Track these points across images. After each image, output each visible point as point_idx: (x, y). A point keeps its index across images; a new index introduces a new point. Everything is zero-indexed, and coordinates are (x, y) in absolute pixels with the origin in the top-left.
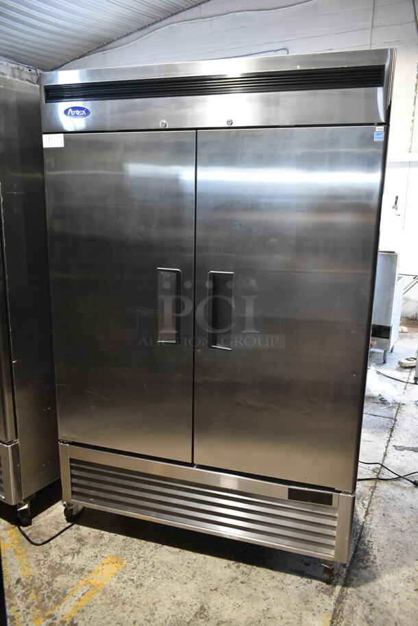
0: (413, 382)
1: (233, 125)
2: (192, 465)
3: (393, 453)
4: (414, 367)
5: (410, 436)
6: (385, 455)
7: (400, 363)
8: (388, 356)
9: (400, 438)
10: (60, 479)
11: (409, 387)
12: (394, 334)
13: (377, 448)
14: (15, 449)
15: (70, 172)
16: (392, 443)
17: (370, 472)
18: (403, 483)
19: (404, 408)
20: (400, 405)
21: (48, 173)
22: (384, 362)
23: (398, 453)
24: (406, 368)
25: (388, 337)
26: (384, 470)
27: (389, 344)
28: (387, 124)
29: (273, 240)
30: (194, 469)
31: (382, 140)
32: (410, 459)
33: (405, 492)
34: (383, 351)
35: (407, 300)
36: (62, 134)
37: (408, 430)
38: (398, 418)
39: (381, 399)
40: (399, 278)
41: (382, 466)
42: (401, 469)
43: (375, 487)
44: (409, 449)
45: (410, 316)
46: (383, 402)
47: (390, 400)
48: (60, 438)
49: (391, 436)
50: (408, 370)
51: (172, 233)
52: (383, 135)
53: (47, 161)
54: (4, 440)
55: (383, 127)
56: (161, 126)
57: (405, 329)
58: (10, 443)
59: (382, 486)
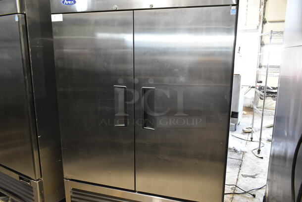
0: (250, 140)
1: (153, 7)
2: (135, 191)
3: (241, 179)
4: (250, 132)
5: (250, 169)
6: (237, 180)
7: (243, 130)
8: (237, 127)
9: (245, 170)
10: (65, 199)
11: (248, 143)
12: (240, 116)
13: (233, 176)
14: (41, 184)
15: (66, 37)
16: (241, 173)
17: (230, 189)
18: (247, 195)
19: (246, 154)
20: (244, 153)
21: (55, 37)
22: (235, 130)
23: (244, 178)
24: (246, 133)
25: (237, 117)
26: (237, 188)
27: (237, 120)
28: (237, 5)
29: (176, 70)
30: (136, 193)
31: (235, 14)
32: (251, 182)
33: (248, 200)
34: (234, 124)
35: (245, 98)
36: (61, 14)
37: (249, 166)
38: (243, 159)
39: (234, 150)
40: (242, 88)
41: (236, 186)
42: (246, 188)
43: (233, 198)
44: (250, 176)
45: (247, 106)
46: (235, 151)
47: (239, 150)
48: (65, 177)
49: (240, 169)
50: (247, 134)
51: (121, 66)
52: (235, 11)
53: (54, 29)
54: (34, 179)
55: (235, 7)
56: (114, 9)
57: (245, 113)
58: (38, 180)
59: (236, 197)
